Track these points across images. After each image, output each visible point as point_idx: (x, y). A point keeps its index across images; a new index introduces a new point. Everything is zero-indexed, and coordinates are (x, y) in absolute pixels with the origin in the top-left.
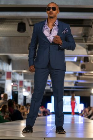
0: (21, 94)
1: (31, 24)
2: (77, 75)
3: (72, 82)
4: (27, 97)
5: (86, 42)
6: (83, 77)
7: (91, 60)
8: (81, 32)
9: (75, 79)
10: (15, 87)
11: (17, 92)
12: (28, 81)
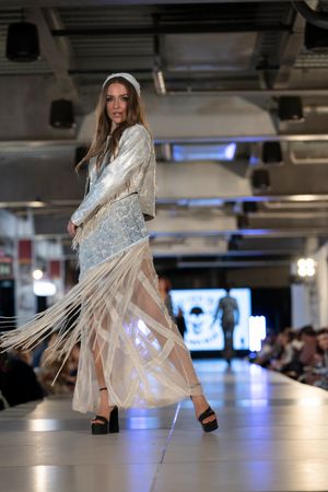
0: (26, 289)
1: (58, 26)
2: (238, 209)
3: (219, 236)
4: (49, 302)
5: (270, 88)
6: (261, 215)
7: (288, 152)
8: (249, 51)
9: (229, 226)
10: (5, 264)
11: (12, 281)
12: (53, 241)
